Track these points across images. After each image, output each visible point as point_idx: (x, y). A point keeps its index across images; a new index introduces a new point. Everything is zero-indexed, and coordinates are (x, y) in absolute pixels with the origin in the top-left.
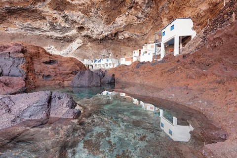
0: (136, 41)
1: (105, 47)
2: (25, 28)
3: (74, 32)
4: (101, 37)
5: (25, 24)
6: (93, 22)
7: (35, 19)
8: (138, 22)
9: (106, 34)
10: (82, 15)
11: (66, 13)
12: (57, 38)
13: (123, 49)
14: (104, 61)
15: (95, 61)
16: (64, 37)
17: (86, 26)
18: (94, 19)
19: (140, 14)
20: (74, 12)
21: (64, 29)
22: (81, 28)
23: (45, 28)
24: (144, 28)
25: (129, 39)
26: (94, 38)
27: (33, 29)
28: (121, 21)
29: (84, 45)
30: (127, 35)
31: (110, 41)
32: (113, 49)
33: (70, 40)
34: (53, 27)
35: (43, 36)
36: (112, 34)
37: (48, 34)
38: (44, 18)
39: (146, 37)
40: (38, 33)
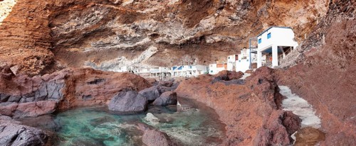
0: (231, 45)
1: (187, 52)
2: (98, 46)
3: (147, 40)
4: (181, 41)
5: (98, 43)
6: (169, 27)
7: (106, 36)
8: (233, 24)
9: (188, 38)
10: (155, 22)
11: (136, 23)
12: (127, 49)
13: (213, 53)
14: (186, 68)
15: (174, 68)
16: (135, 47)
17: (160, 32)
18: (171, 24)
19: (234, 16)
20: (145, 21)
21: (134, 39)
22: (155, 36)
23: (116, 42)
24: (242, 31)
25: (221, 43)
26: (172, 43)
27: (104, 45)
28: (207, 23)
29: (159, 51)
30: (217, 38)
31: (194, 46)
32: (200, 54)
33: (143, 48)
34: (123, 39)
35: (114, 49)
36: (196, 38)
37: (119, 46)
38: (114, 33)
39: (244, 41)
40: (108, 47)
